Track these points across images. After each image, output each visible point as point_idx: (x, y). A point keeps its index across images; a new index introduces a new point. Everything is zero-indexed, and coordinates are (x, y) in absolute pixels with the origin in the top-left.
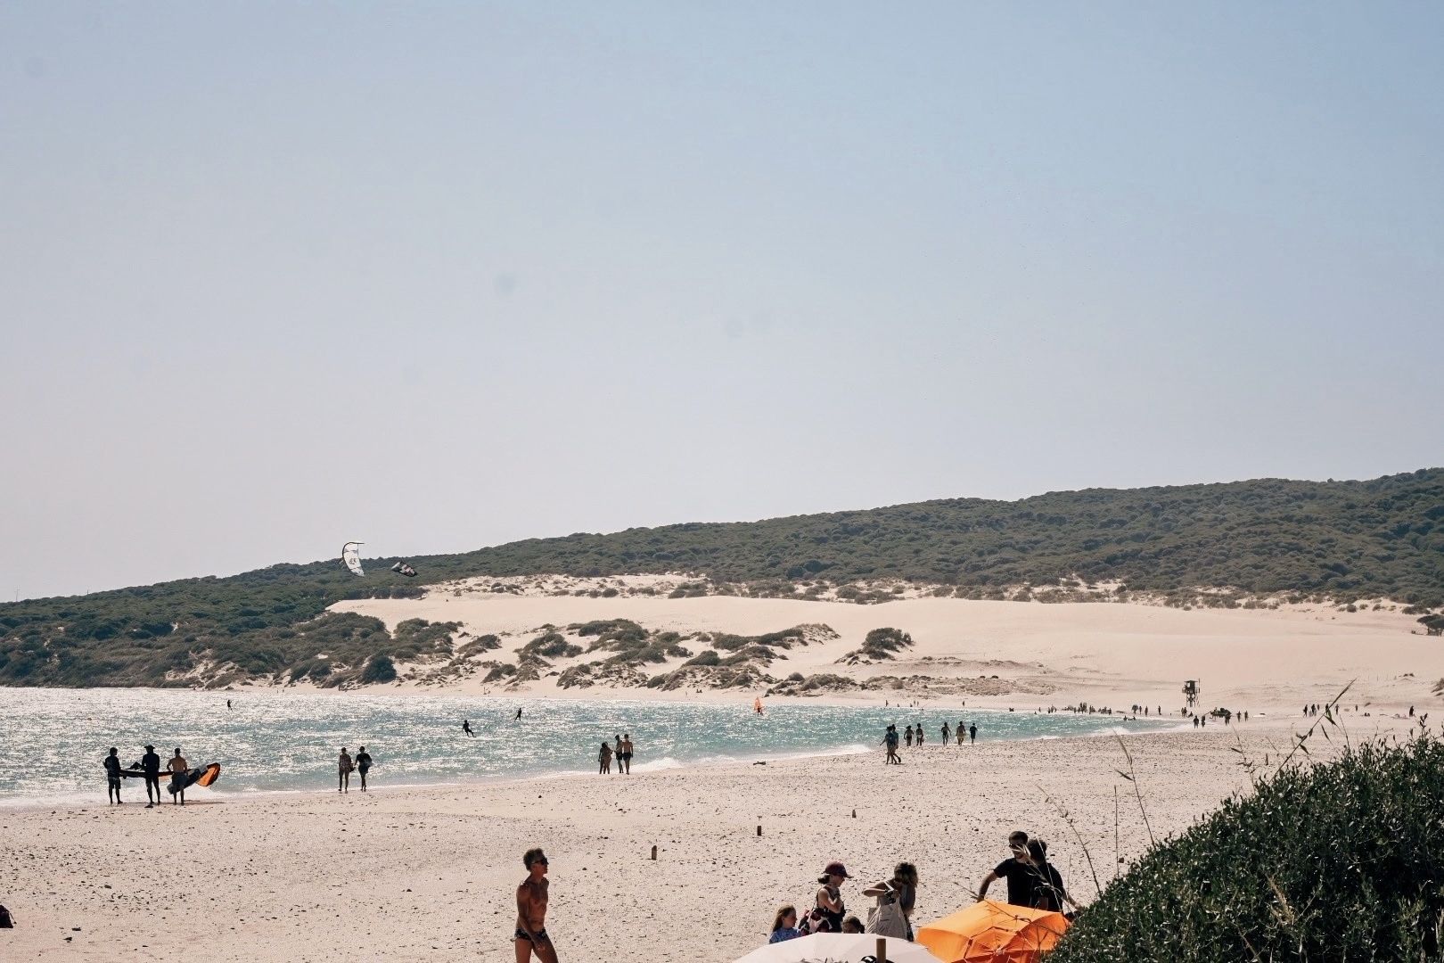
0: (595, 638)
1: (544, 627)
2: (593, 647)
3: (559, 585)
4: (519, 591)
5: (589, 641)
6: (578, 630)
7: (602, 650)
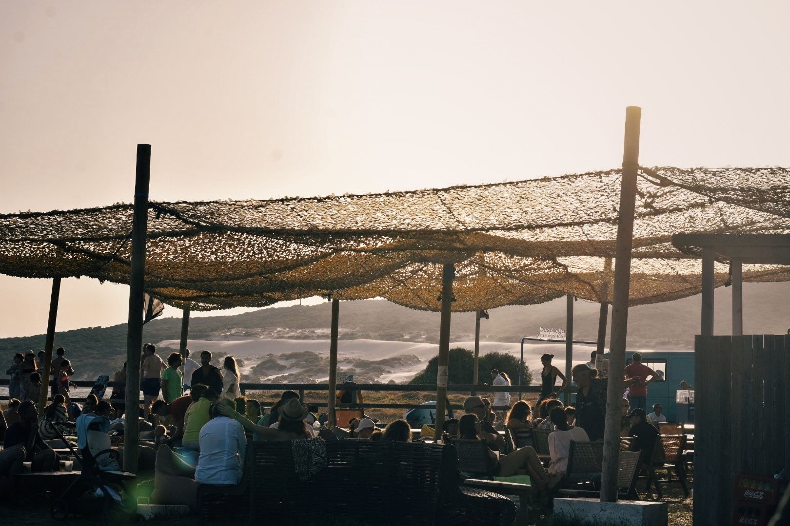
0: (293, 361)
1: (268, 355)
2: (292, 366)
3: (280, 333)
4: (258, 336)
5: (290, 363)
6: (285, 357)
7: (297, 368)
